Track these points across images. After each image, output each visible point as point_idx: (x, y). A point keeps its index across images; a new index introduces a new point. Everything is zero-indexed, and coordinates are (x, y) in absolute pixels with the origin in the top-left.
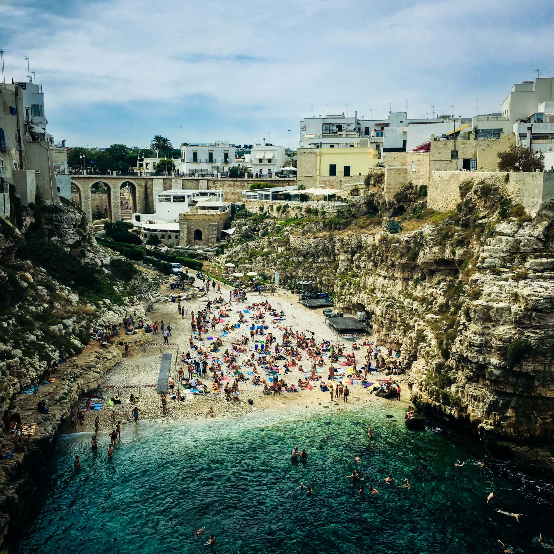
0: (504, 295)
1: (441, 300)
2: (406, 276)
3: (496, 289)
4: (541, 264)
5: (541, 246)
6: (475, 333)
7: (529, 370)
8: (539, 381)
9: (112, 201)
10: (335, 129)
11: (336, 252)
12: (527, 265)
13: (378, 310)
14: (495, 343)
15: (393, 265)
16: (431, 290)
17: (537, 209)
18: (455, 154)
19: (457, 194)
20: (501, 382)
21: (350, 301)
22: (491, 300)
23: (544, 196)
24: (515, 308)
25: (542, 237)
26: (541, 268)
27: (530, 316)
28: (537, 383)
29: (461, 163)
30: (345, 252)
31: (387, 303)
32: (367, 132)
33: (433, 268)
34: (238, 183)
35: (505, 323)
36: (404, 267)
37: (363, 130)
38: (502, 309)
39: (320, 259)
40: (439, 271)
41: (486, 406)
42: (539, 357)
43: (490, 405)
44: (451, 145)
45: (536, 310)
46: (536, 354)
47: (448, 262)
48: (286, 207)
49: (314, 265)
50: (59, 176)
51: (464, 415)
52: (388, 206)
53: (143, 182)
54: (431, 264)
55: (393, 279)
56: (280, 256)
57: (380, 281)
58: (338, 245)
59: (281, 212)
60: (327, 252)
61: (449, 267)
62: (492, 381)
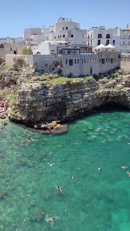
0: (27, 88)
3: (25, 86)
4: (35, 79)
7: (35, 105)
8: (38, 108)
12: (32, 79)
14: (26, 100)
17: (32, 65)
18: (11, 49)
19: (13, 61)
20: (29, 109)
22: (24, 90)
23: (34, 61)
24: (30, 91)
25: (34, 72)
27: (34, 93)
29: (13, 52)
35: (28, 95)
38: (27, 91)
40: (11, 83)
41: (27, 116)
42: (37, 102)
43: (27, 115)
44: (9, 46)
45: (34, 91)
46: (36, 101)
47: (13, 80)
51: (22, 119)
54: (8, 81)
61: (14, 82)
62: (27, 110)
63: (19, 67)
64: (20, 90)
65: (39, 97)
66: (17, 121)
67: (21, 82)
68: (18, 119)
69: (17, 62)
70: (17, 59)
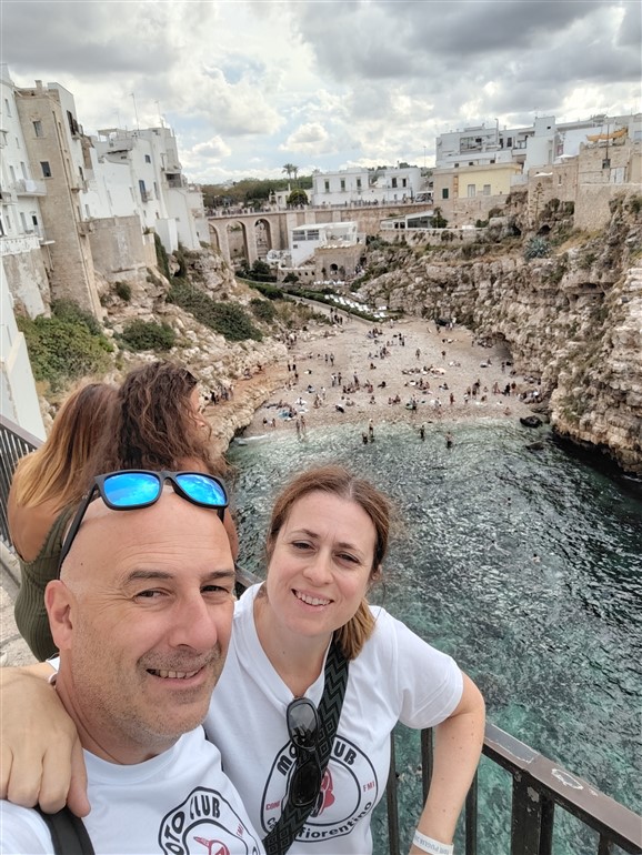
1: (584, 326)
2: (549, 302)
6: (618, 360)
9: (248, 240)
10: (474, 143)
11: (476, 280)
13: (519, 338)
15: (535, 291)
16: (575, 316)
19: (607, 210)
21: (490, 330)
30: (485, 279)
31: (528, 332)
32: (509, 144)
33: (577, 293)
34: (372, 212)
36: (546, 293)
37: (505, 142)
39: (459, 289)
40: (583, 295)
41: (626, 432)
43: (630, 430)
44: (602, 153)
47: (593, 286)
48: (422, 234)
49: (453, 295)
50: (197, 221)
51: (603, 441)
52: (531, 227)
53: (277, 218)
54: (574, 288)
55: (534, 305)
56: (417, 287)
57: (522, 309)
58: (477, 272)
59: (417, 240)
60: (466, 281)
61: (594, 291)
62: (633, 407)
63: (631, 233)
64: (619, 328)
66: (583, 444)
67: (627, 296)
68: (587, 439)
69: (626, 212)
70: (627, 200)
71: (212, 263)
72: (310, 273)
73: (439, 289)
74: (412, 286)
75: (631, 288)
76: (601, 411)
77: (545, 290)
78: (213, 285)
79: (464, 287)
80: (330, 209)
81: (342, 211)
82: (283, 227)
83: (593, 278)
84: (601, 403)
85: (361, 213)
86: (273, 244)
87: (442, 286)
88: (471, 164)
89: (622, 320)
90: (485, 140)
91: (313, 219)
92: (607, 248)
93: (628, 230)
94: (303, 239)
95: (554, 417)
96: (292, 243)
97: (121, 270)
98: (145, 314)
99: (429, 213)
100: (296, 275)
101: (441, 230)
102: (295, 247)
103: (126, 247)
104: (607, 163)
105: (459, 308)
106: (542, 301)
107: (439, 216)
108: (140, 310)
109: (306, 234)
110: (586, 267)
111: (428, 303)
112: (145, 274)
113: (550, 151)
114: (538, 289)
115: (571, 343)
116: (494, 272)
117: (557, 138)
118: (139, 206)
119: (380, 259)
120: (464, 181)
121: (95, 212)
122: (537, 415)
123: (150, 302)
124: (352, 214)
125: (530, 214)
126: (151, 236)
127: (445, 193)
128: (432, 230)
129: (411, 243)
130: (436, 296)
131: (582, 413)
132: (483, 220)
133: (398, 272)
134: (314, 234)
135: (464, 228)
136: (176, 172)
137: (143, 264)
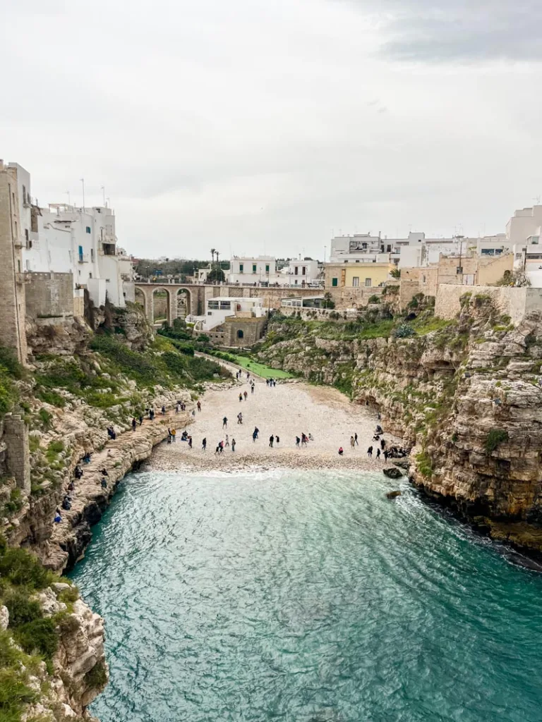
0: (487, 392)
1: (439, 395)
2: (411, 374)
3: (480, 387)
4: (521, 367)
5: (522, 351)
6: (461, 424)
7: (506, 457)
8: (514, 466)
9: (171, 305)
10: (361, 246)
11: (355, 352)
12: (509, 367)
13: (386, 402)
14: (478, 432)
15: (400, 364)
16: (432, 387)
17: (520, 319)
19: (459, 305)
20: (482, 466)
21: (364, 394)
22: (476, 397)
23: (527, 308)
25: (523, 343)
26: (521, 370)
27: (508, 411)
28: (512, 468)
30: (362, 352)
31: (393, 397)
32: (389, 250)
33: (434, 368)
35: (486, 415)
36: (409, 367)
37: (386, 248)
38: (485, 404)
39: (340, 359)
40: (439, 370)
41: (469, 486)
42: (515, 446)
43: (472, 485)
44: (456, 262)
45: (513, 405)
46: (512, 443)
47: (446, 363)
48: (314, 313)
49: (335, 363)
50: (126, 284)
51: (451, 493)
52: (401, 313)
53: (196, 289)
54: (432, 364)
55: (399, 376)
56: (307, 354)
57: (389, 378)
58: (356, 346)
59: (310, 317)
60: (347, 352)
61: (447, 368)
62: (474, 465)
63: (475, 323)
64: (463, 398)
65: (526, 429)
66: (435, 495)
67: (470, 372)
68: (438, 490)
69: (471, 307)
70: (472, 298)
71: (134, 318)
72: (219, 336)
73: (324, 357)
74: (302, 353)
75: (472, 366)
76: (449, 467)
77: (408, 364)
78: (132, 338)
79: (345, 357)
80: (241, 286)
81: (251, 289)
82: (201, 297)
83: (446, 357)
84: (450, 461)
85: (266, 292)
86: (192, 310)
87: (328, 355)
88: (357, 261)
89: (465, 391)
90: (370, 245)
91: (227, 294)
92: (457, 334)
93: (472, 321)
94: (216, 308)
95: (412, 470)
96: (207, 310)
97: (50, 316)
98: (66, 355)
99: (321, 296)
100: (208, 336)
101: (329, 311)
102: (210, 314)
103: (57, 298)
104: (460, 270)
105: (340, 374)
106: (405, 373)
107: (329, 300)
108: (64, 352)
109: (219, 305)
110: (441, 348)
111: (315, 368)
112: (71, 321)
113: (418, 257)
114: (403, 362)
115: (427, 409)
116: (370, 347)
117: (424, 247)
118: (75, 266)
119: (278, 330)
120: (350, 274)
121: (35, 266)
122: (397, 468)
123: (72, 346)
124: (259, 292)
125: (400, 303)
126: (82, 292)
127: (335, 282)
128: (322, 310)
129: (305, 318)
130: (321, 363)
131: (433, 467)
132: (364, 305)
133: (292, 342)
134: (226, 305)
135: (348, 310)
136: (112, 243)
137: (71, 313)
